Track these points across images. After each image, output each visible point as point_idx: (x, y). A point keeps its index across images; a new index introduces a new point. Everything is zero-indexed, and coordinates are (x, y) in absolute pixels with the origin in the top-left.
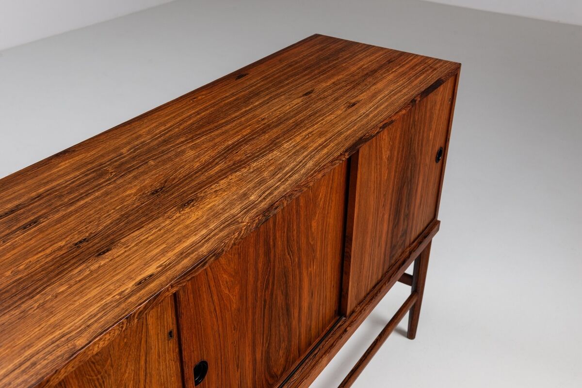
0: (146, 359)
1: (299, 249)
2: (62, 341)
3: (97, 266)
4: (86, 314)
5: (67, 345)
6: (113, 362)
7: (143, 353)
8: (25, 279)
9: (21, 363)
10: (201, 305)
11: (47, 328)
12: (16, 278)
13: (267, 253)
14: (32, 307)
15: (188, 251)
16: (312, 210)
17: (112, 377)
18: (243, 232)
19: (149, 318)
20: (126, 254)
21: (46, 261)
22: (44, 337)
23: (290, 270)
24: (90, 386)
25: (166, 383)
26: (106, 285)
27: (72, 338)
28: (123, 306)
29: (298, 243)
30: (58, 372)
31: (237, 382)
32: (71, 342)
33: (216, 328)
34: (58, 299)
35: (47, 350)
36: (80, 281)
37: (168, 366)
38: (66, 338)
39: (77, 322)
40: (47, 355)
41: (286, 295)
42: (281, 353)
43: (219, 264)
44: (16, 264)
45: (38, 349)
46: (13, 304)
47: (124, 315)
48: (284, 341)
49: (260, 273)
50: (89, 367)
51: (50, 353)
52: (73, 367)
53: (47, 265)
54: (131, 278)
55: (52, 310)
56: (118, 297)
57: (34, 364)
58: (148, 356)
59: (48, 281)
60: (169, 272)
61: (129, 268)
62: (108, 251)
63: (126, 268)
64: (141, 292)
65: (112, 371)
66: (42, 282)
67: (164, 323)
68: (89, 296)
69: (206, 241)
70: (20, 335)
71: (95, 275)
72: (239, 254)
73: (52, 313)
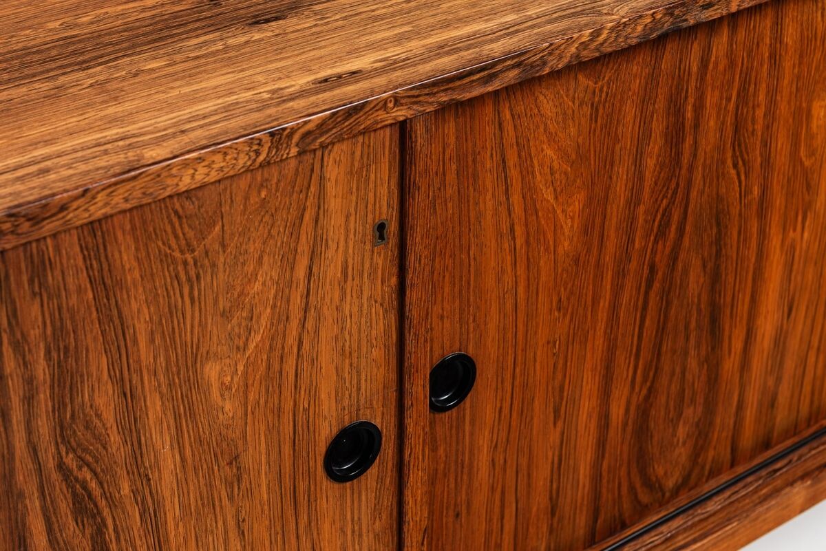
0: (310, 268)
1: (767, 163)
2: (118, 146)
3: (242, 39)
4: (185, 112)
5: (126, 153)
6: (227, 236)
7: (304, 247)
8: (83, 39)
9: (19, 166)
10: (477, 204)
11: (96, 120)
12: (66, 35)
13: (675, 137)
14: (79, 83)
15: (458, 45)
16: (817, 68)
17: (221, 275)
18: (604, 36)
19: (329, 161)
20: (314, 30)
21: (138, 17)
22: (83, 133)
23: (735, 211)
24: (163, 269)
25: (355, 355)
26: (248, 73)
27: (141, 144)
28: (272, 111)
29: (765, 144)
30: (89, 195)
31: (550, 454)
32: (135, 150)
33: (508, 280)
34: (137, 80)
35: (80, 154)
36: (196, 58)
37: (365, 312)
38: (127, 142)
39: (162, 122)
40: (77, 162)
41: (715, 279)
42: (682, 431)
43: (536, 111)
44: (75, 13)
45: (63, 150)
46: (43, 72)
47: (267, 126)
48: (693, 401)
49: (647, 184)
50: (166, 221)
51: (85, 160)
52: (126, 200)
53: (138, 24)
54: (306, 69)
55: (118, 95)
56: (266, 96)
57: (46, 171)
58: (316, 260)
59: (129, 48)
60: (399, 73)
61: (312, 53)
62: (277, 19)
63: (304, 52)
64: (320, 96)
65: (222, 259)
66: (117, 47)
67: (366, 195)
68: (204, 85)
69: (508, 34)
70: (36, 121)
71: (233, 54)
72: (595, 108)
73: (115, 98)
